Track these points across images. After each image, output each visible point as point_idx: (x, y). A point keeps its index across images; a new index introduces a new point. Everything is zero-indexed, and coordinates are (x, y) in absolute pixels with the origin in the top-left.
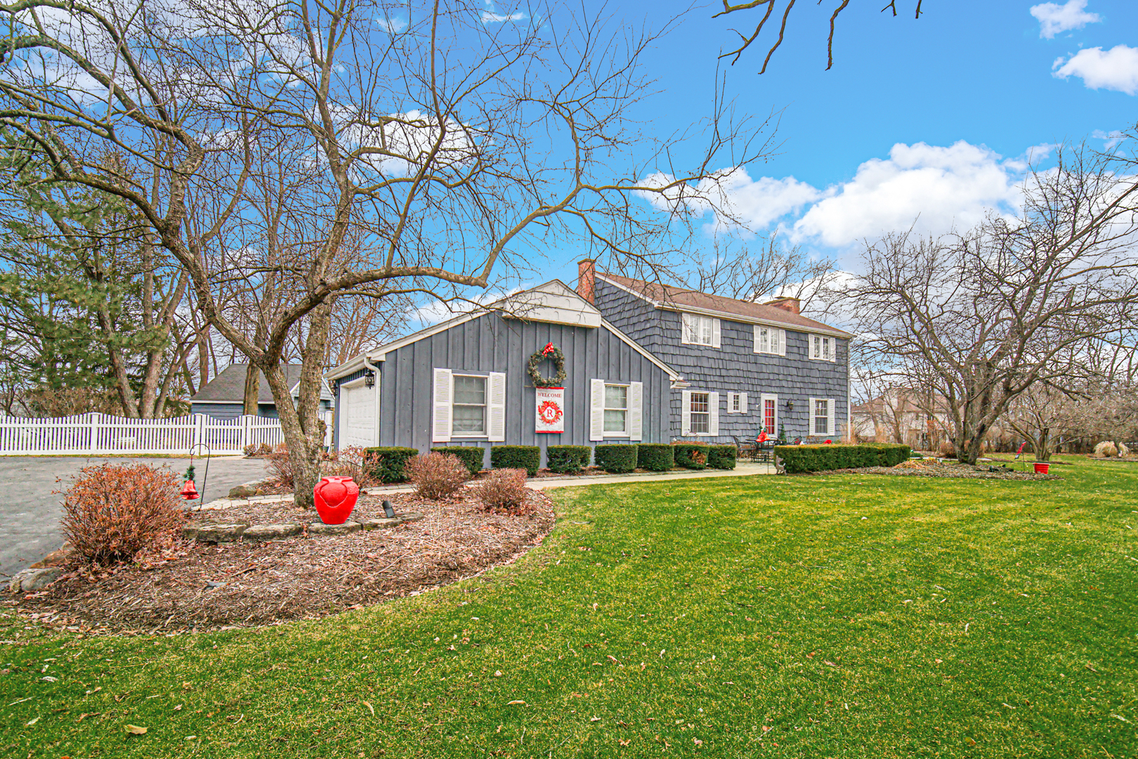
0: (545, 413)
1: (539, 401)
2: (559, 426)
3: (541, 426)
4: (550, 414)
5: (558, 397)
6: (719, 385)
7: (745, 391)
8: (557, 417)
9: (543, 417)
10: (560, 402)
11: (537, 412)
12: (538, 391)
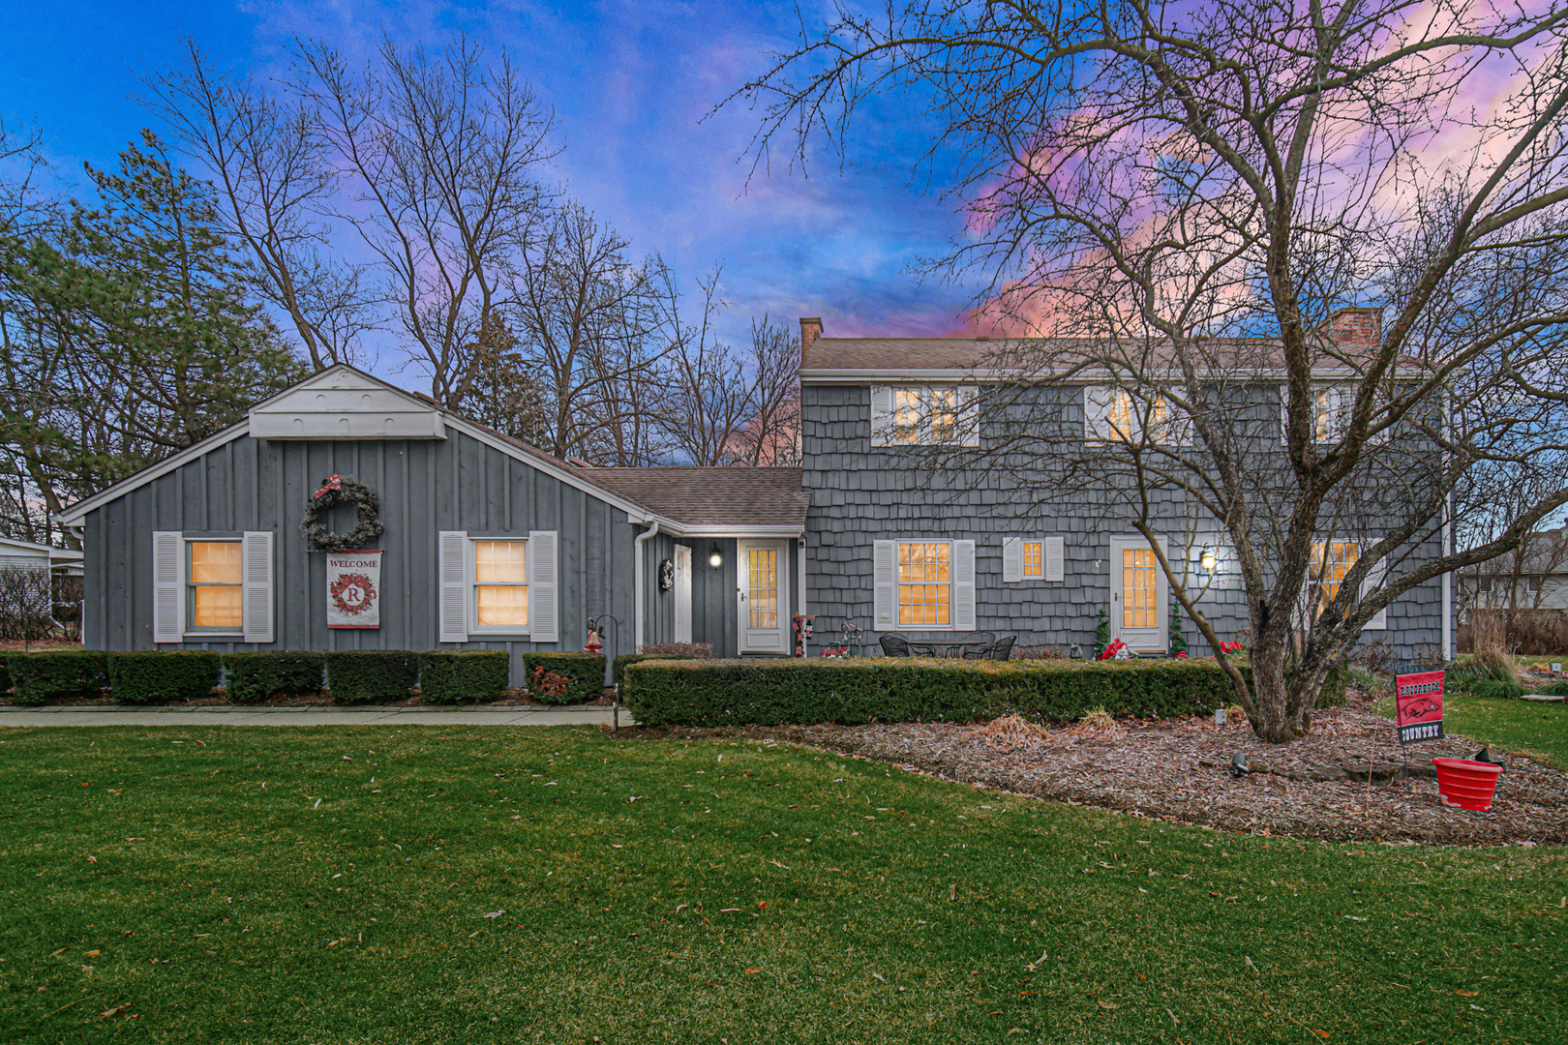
0: (345, 595)
1: (334, 574)
2: (370, 617)
3: (336, 617)
4: (354, 595)
5: (368, 566)
6: (976, 525)
7: (1057, 532)
8: (367, 602)
9: (341, 600)
10: (374, 575)
11: (329, 594)
12: (330, 558)
